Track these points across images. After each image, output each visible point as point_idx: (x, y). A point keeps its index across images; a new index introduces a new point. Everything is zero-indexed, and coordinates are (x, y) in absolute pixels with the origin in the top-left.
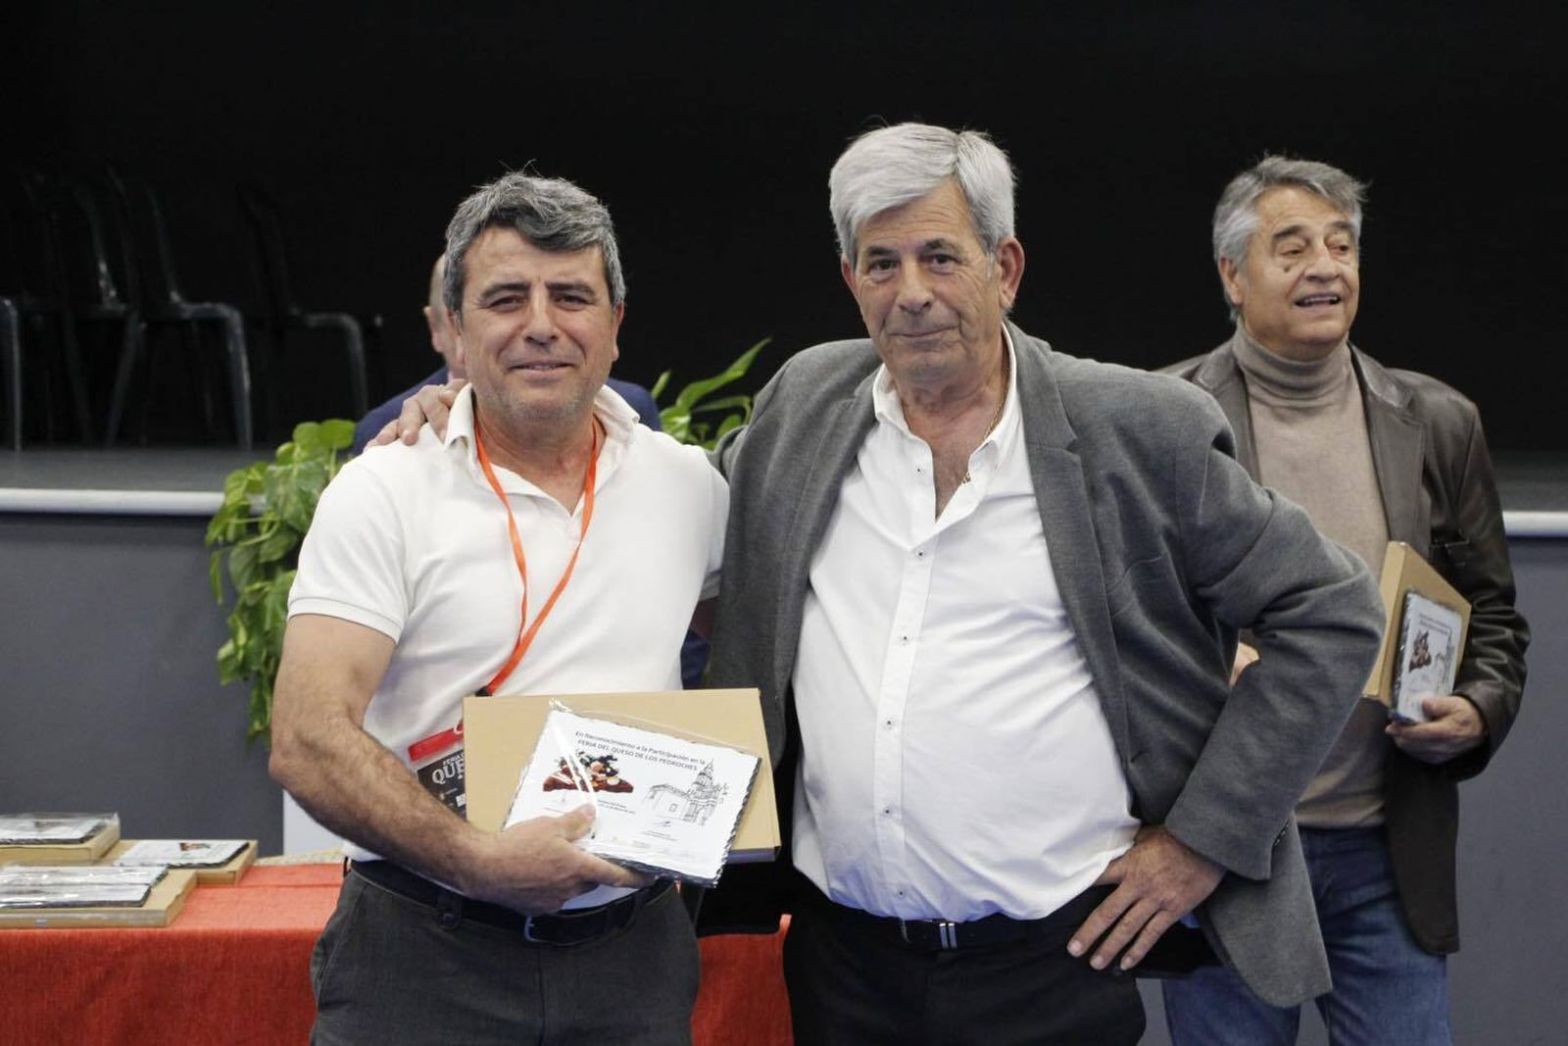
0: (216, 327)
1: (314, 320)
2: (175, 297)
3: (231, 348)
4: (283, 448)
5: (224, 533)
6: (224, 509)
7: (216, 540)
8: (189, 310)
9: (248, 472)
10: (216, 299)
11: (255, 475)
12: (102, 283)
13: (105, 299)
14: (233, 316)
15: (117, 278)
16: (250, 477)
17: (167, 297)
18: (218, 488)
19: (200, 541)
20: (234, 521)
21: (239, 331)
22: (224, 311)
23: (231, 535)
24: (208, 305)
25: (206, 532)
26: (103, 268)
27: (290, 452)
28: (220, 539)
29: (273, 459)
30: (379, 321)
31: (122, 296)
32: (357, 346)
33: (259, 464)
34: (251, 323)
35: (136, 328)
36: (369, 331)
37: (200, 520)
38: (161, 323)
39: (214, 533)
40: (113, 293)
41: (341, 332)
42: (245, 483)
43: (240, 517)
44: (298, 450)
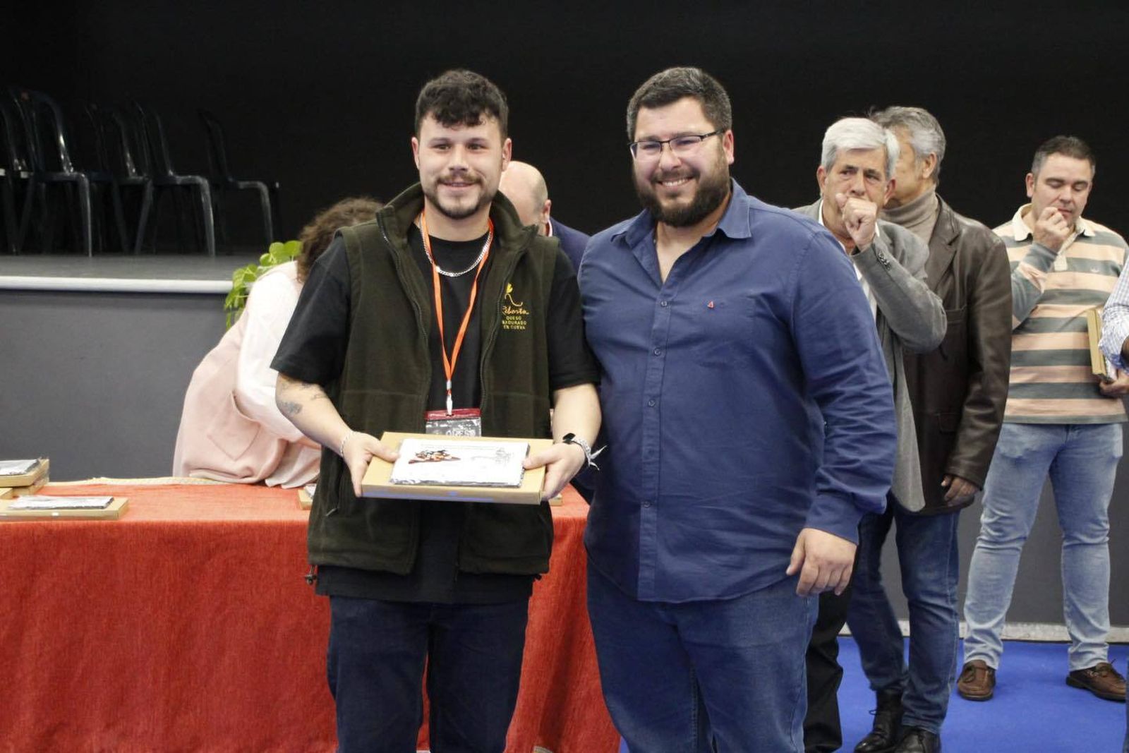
0: (194, 189)
1: (242, 185)
2: (171, 173)
3: (203, 200)
4: (264, 256)
5: (233, 304)
6: (233, 291)
7: (229, 307)
8: (180, 179)
9: (245, 270)
10: (194, 173)
11: (248, 271)
12: (128, 165)
13: (130, 174)
14: (203, 182)
15: (136, 163)
16: (246, 272)
17: (166, 172)
18: (230, 278)
19: (220, 307)
20: (238, 296)
21: (208, 192)
22: (200, 180)
23: (236, 304)
24: (190, 177)
25: (224, 303)
26: (128, 155)
27: (268, 258)
28: (231, 306)
29: (259, 264)
30: (277, 185)
31: (139, 172)
32: (266, 200)
33: (252, 265)
34: (214, 187)
35: (149, 190)
36: (272, 191)
37: (222, 296)
38: (163, 187)
39: (228, 303)
40: (134, 170)
41: (258, 192)
42: (243, 276)
43: (241, 294)
44: (272, 256)
